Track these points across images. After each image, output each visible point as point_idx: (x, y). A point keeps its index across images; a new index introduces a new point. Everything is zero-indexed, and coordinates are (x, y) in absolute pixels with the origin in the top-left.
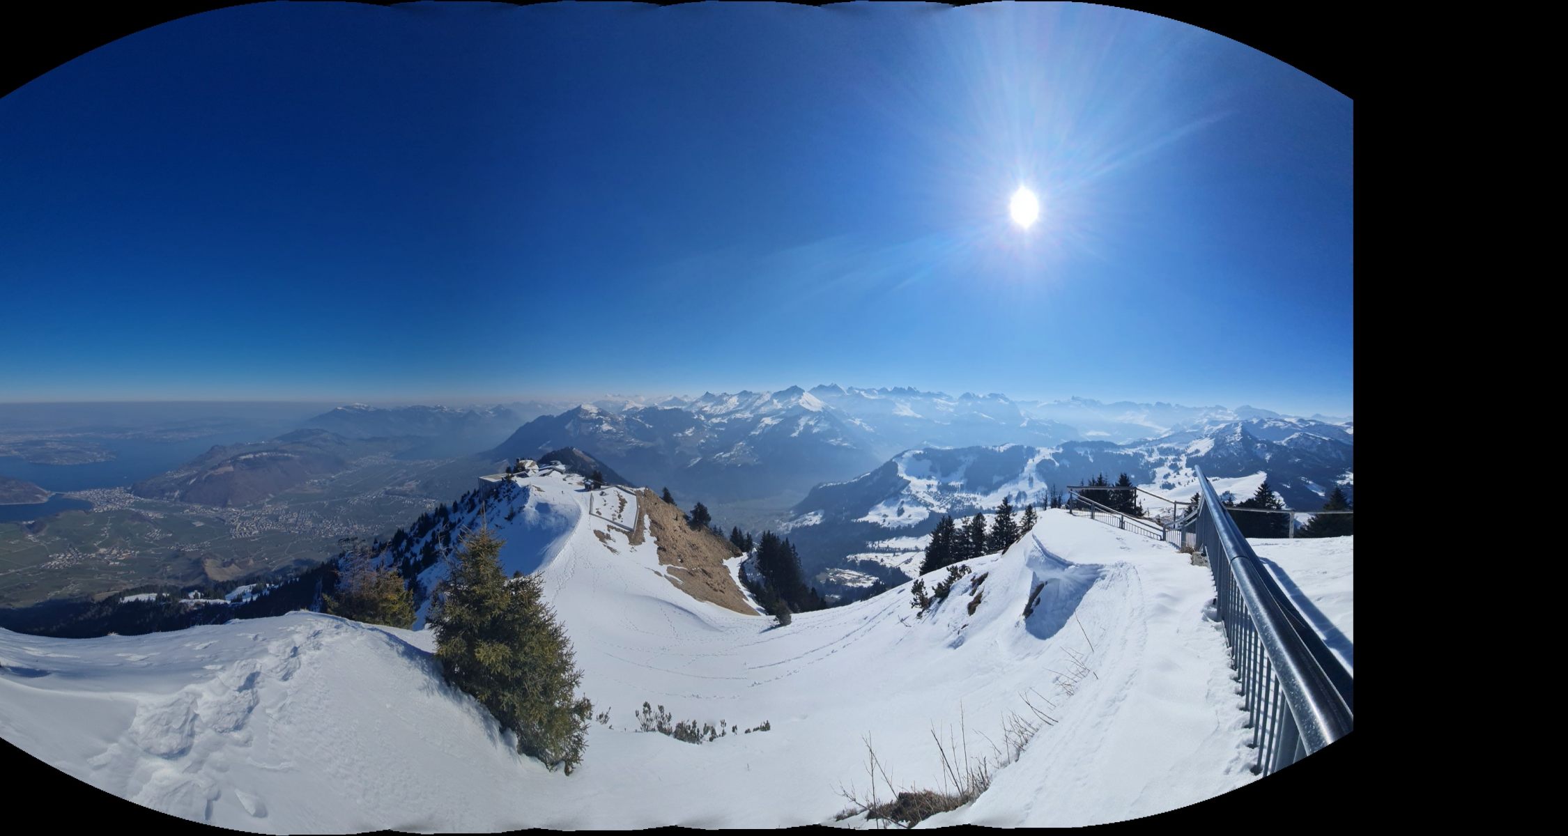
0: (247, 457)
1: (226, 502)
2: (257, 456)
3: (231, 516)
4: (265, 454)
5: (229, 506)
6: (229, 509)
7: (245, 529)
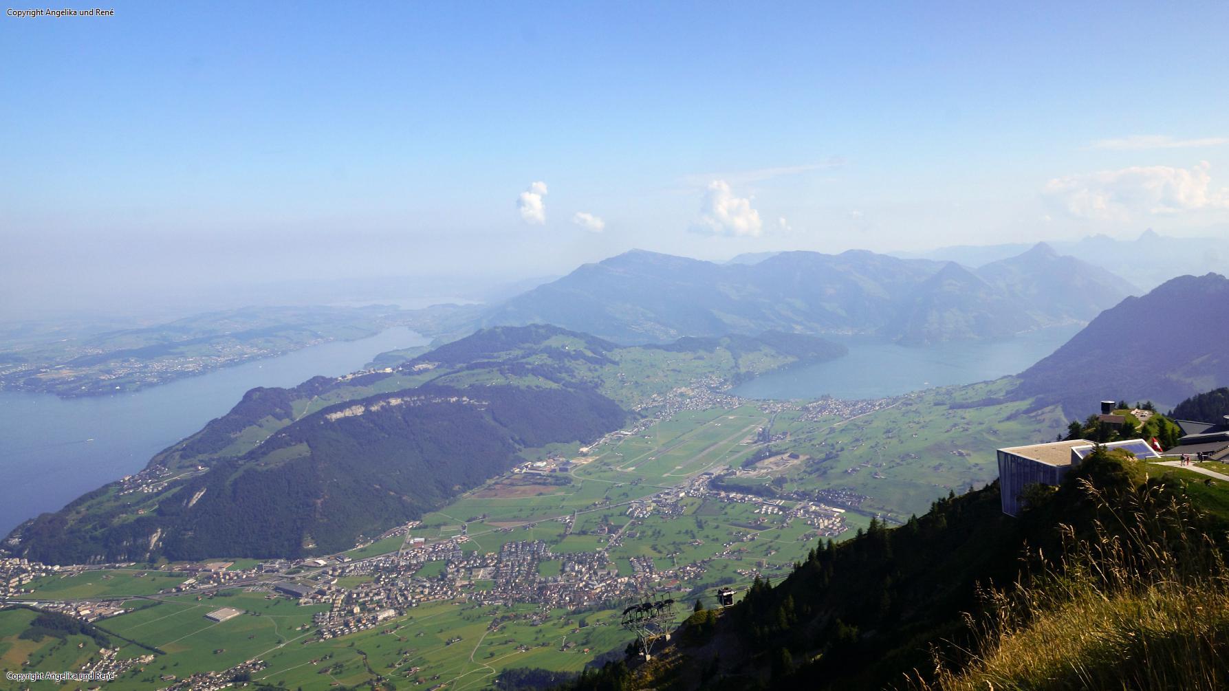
0: (348, 413)
1: (299, 543)
2: (374, 408)
3: (315, 578)
4: (394, 402)
5: (309, 553)
6: (309, 561)
7: (357, 610)
